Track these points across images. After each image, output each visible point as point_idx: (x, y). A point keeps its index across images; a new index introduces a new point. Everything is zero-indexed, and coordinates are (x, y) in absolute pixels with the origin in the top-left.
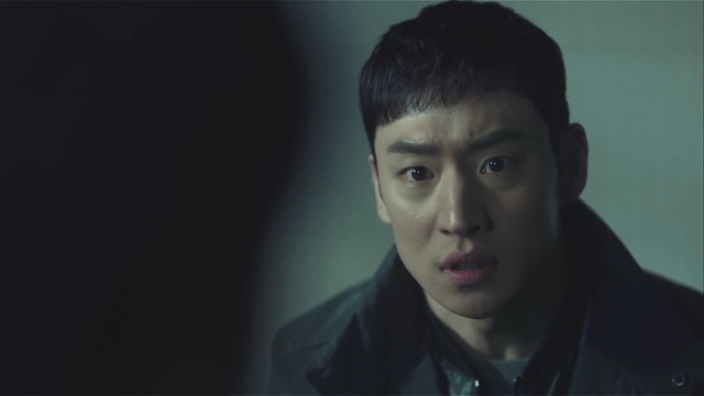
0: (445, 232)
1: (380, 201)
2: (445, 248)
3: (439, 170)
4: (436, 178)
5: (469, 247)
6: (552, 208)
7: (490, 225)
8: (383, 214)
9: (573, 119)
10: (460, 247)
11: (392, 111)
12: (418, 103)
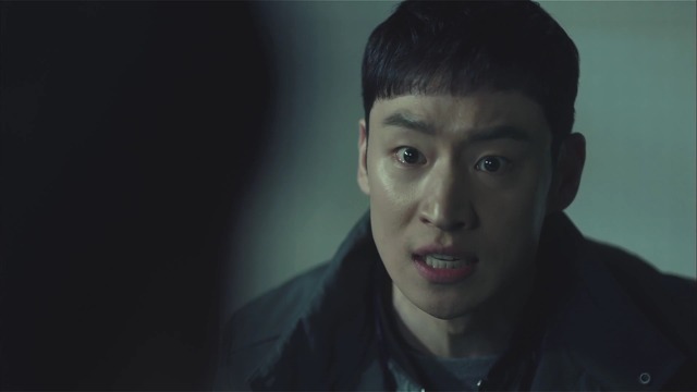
0: (425, 221)
1: (362, 168)
2: (422, 237)
3: (434, 157)
4: (428, 163)
5: (448, 242)
6: (540, 212)
7: (476, 223)
8: (363, 184)
9: (576, 129)
10: (438, 240)
11: (395, 88)
12: (425, 85)
